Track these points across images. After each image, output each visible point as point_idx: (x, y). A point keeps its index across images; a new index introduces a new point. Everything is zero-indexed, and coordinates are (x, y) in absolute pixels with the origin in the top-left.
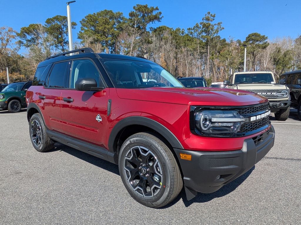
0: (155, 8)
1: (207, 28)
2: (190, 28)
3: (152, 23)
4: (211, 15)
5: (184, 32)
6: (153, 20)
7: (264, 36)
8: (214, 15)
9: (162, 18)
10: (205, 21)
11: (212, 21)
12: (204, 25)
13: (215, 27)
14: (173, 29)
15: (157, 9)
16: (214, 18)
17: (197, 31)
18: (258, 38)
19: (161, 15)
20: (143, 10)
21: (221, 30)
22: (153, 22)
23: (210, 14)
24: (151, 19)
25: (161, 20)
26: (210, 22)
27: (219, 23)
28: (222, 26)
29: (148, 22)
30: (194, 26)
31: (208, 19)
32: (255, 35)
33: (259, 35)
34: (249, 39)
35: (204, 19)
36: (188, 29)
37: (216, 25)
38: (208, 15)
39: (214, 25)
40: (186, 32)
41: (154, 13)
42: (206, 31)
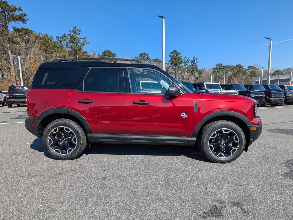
0: (17, 8)
1: (74, 40)
2: (59, 36)
3: (15, 23)
4: (77, 30)
5: (53, 39)
6: (17, 19)
7: (114, 54)
8: (80, 30)
9: (27, 20)
10: (72, 34)
11: (78, 35)
12: (72, 37)
13: (82, 41)
14: (42, 34)
15: (20, 9)
16: (80, 33)
17: (65, 40)
18: (110, 54)
19: (26, 17)
20: (2, 6)
21: (87, 44)
22: (17, 22)
23: (76, 28)
24: (15, 19)
25: (26, 22)
26: (77, 35)
27: (84, 38)
28: (87, 40)
29: (10, 20)
30: (63, 36)
31: (75, 33)
32: (108, 52)
33: (110, 53)
34: (105, 55)
35: (71, 31)
36: (56, 37)
37: (82, 39)
38: (74, 29)
39: (80, 38)
40: (55, 39)
41: (18, 13)
42: (73, 42)
